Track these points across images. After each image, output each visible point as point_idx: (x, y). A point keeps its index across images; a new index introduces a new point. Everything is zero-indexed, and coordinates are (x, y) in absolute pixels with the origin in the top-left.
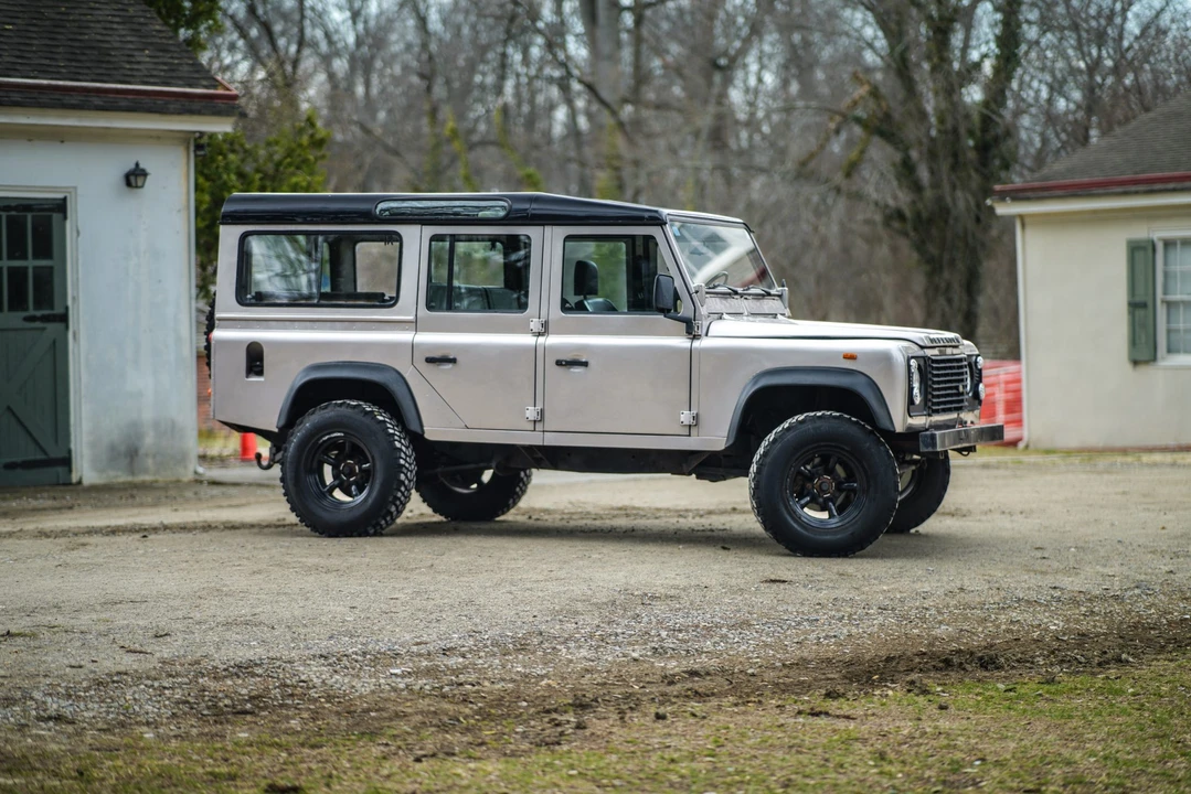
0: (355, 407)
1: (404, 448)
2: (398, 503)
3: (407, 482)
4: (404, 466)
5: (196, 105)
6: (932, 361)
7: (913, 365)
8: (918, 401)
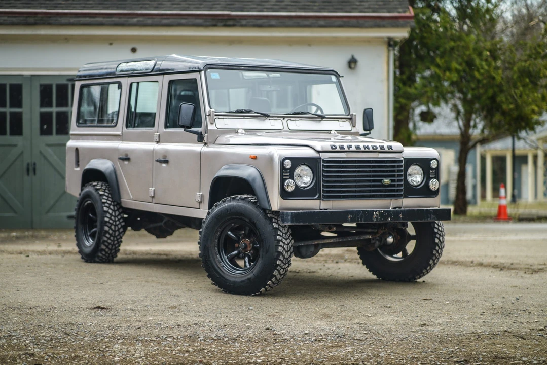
0: (95, 186)
1: (110, 211)
2: (106, 244)
3: (111, 232)
4: (108, 222)
5: (385, 22)
6: (324, 161)
7: (288, 164)
8: (290, 189)
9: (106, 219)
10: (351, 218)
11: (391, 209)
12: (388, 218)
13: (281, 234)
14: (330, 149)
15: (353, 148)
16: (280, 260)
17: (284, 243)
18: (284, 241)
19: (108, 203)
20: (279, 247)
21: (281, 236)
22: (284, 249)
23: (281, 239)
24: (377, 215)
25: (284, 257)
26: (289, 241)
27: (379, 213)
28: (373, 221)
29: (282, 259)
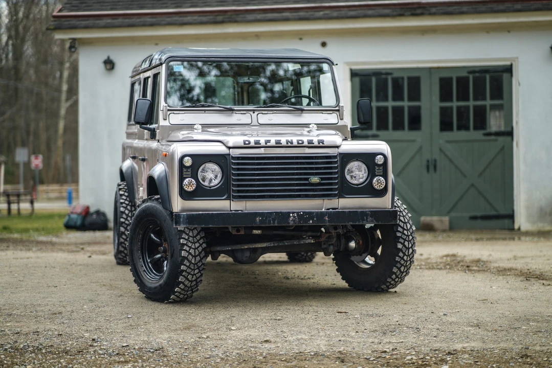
0: (120, 185)
6: (234, 158)
7: (188, 162)
8: (190, 189)
9: (122, 220)
10: (260, 220)
11: (323, 210)
12: (309, 221)
13: (187, 237)
14: (242, 145)
15: (273, 143)
16: (185, 265)
17: (190, 247)
18: (190, 244)
19: (126, 204)
20: (183, 252)
21: (186, 239)
22: (190, 254)
23: (185, 242)
24: (294, 217)
25: (190, 262)
26: (197, 245)
27: (298, 215)
28: (289, 223)
29: (188, 265)
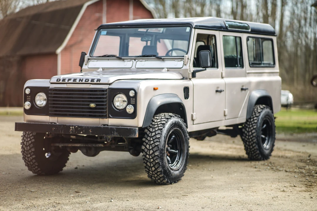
6: (50, 90)
12: (81, 132)
14: (56, 81)
15: (71, 81)
24: (73, 129)
27: (75, 128)
28: (70, 132)
